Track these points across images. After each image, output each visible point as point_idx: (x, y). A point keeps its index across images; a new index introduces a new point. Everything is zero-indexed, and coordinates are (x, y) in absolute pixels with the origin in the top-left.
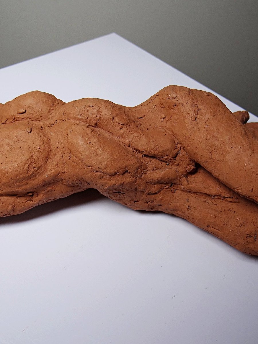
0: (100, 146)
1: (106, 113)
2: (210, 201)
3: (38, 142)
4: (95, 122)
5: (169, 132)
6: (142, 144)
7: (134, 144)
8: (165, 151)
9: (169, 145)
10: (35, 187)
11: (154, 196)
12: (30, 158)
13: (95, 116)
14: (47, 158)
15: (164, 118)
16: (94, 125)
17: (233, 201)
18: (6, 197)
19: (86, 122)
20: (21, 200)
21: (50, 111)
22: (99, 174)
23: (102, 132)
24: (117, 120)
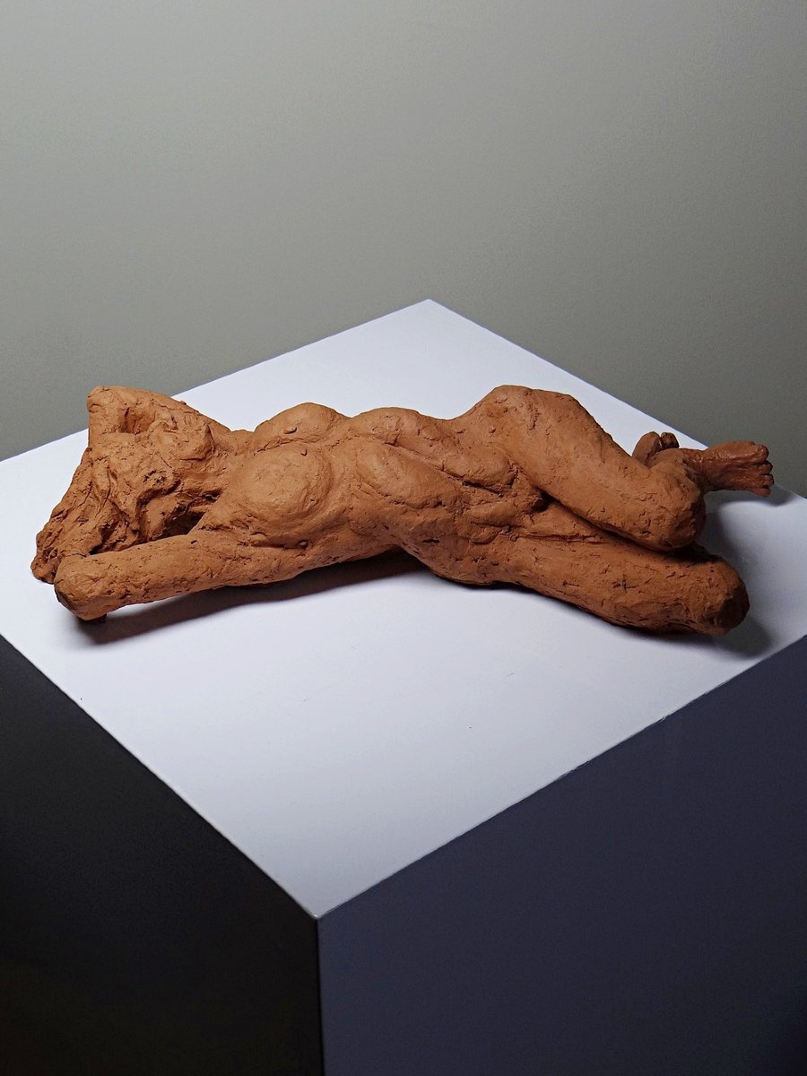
0: (402, 468)
1: (409, 426)
2: (567, 548)
3: (316, 467)
4: (394, 438)
5: (500, 449)
6: (462, 465)
7: (449, 466)
8: (494, 475)
9: (500, 466)
10: (312, 530)
11: (484, 547)
12: (307, 487)
13: (394, 429)
14: (329, 489)
15: (494, 431)
16: (393, 442)
17: (596, 541)
18: (270, 549)
19: (380, 438)
20: (290, 553)
21: (329, 428)
22: (400, 506)
23: (404, 451)
24: (424, 433)
